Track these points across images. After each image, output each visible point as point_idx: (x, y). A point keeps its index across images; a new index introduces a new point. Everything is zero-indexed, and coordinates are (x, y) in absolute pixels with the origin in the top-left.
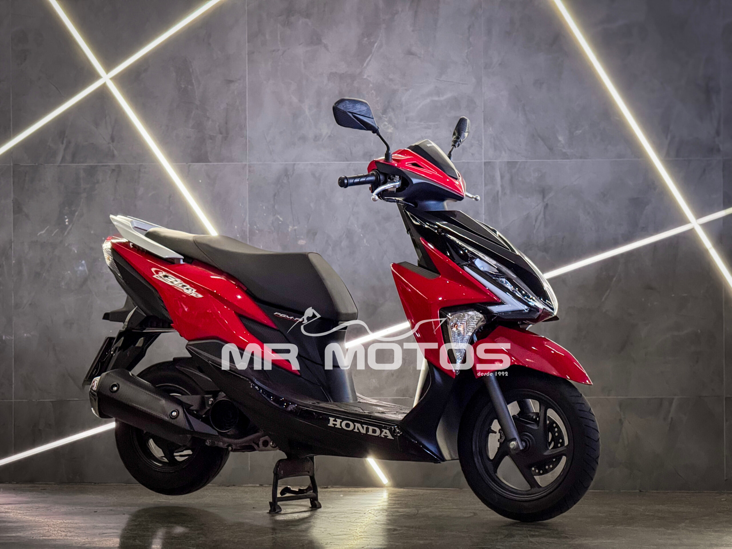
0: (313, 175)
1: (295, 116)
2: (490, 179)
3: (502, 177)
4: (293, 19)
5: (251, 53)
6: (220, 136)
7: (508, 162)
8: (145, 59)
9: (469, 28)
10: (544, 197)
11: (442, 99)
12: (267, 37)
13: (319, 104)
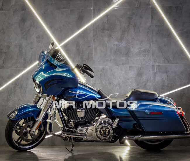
0: (110, 69)
1: (105, 55)
2: (153, 70)
3: (157, 69)
4: (104, 31)
5: (94, 40)
6: (87, 60)
7: (158, 65)
8: (68, 42)
9: (148, 32)
10: (167, 73)
11: (142, 50)
12: (98, 35)
13: (111, 52)
